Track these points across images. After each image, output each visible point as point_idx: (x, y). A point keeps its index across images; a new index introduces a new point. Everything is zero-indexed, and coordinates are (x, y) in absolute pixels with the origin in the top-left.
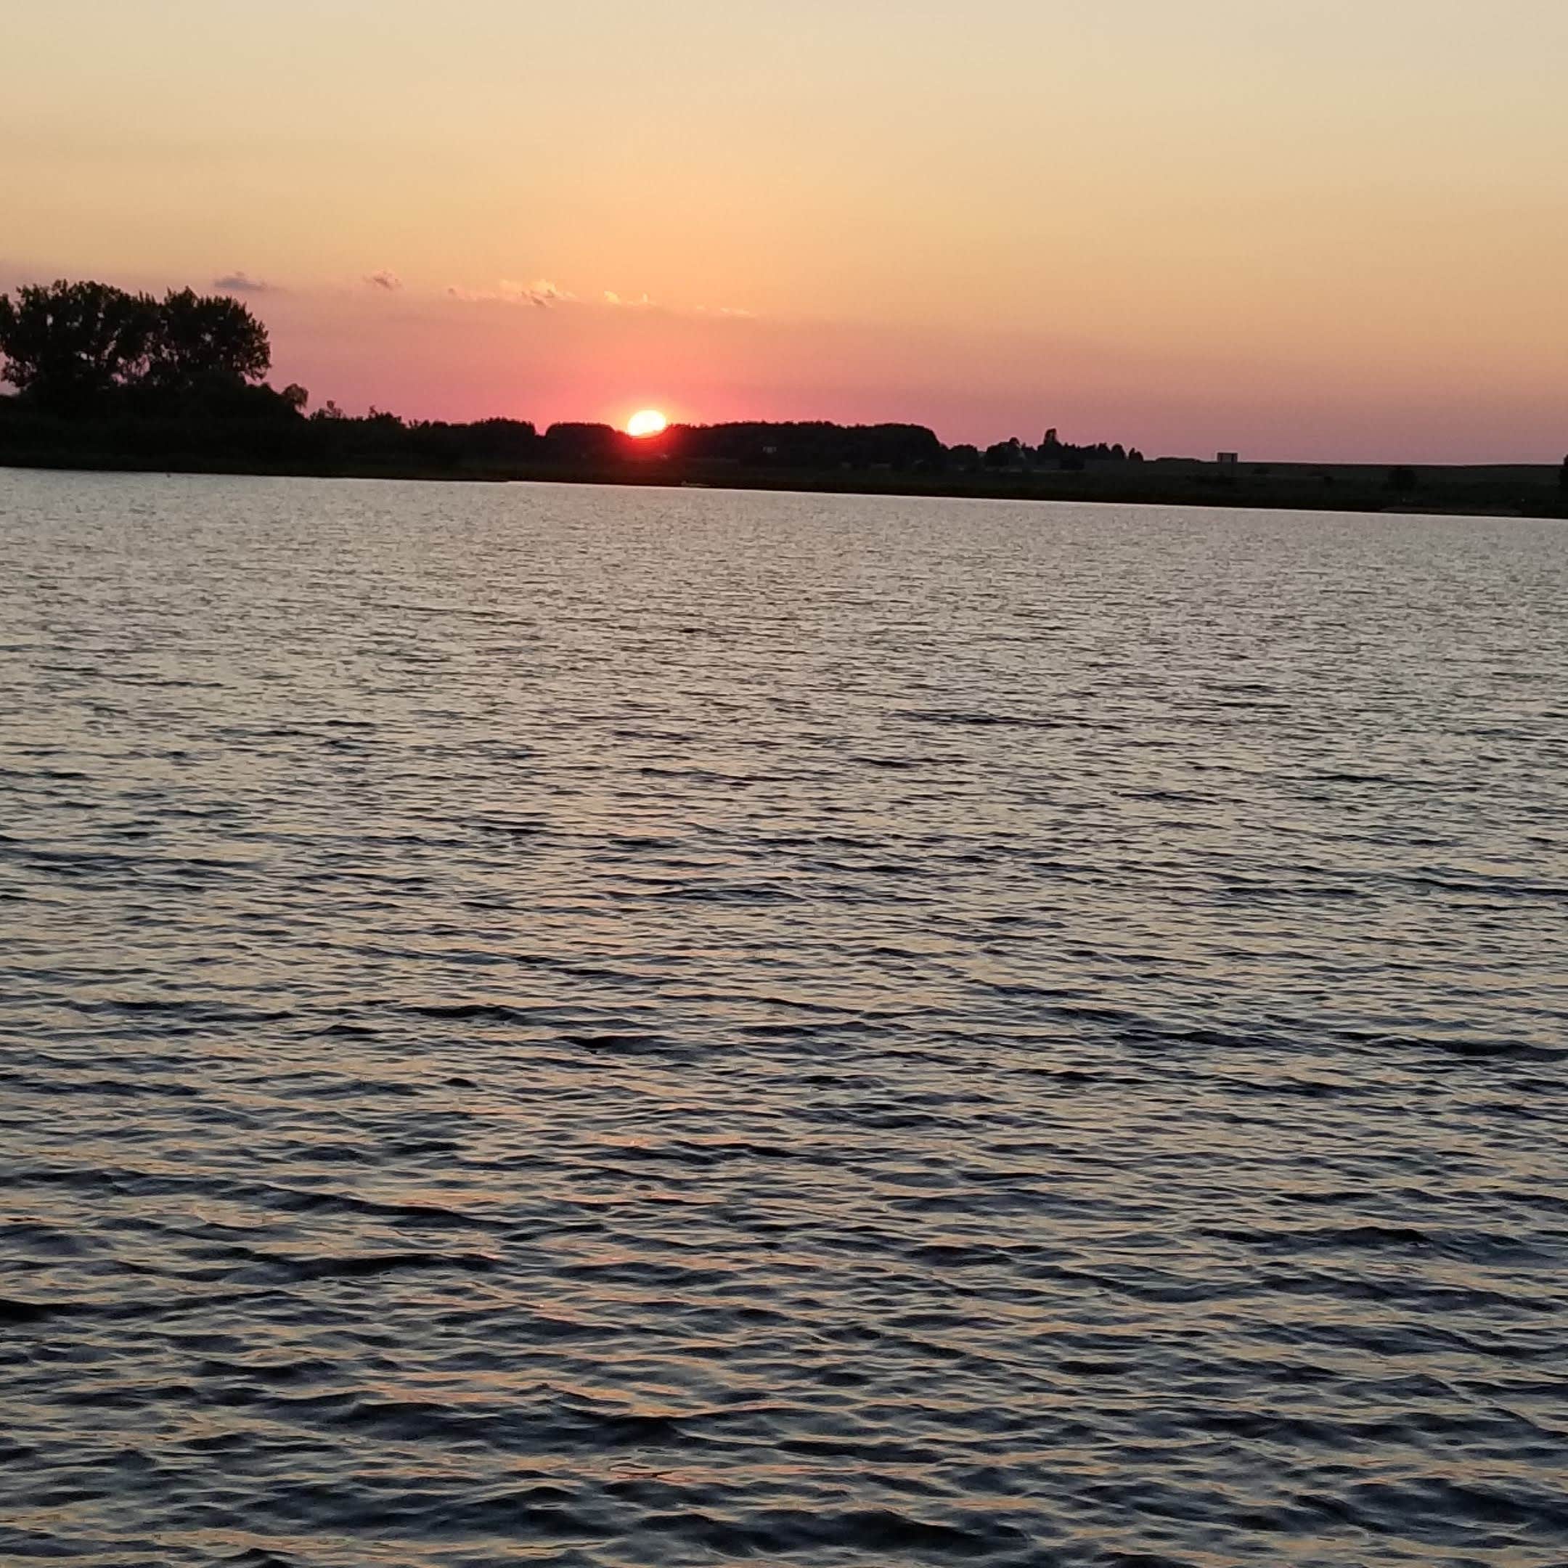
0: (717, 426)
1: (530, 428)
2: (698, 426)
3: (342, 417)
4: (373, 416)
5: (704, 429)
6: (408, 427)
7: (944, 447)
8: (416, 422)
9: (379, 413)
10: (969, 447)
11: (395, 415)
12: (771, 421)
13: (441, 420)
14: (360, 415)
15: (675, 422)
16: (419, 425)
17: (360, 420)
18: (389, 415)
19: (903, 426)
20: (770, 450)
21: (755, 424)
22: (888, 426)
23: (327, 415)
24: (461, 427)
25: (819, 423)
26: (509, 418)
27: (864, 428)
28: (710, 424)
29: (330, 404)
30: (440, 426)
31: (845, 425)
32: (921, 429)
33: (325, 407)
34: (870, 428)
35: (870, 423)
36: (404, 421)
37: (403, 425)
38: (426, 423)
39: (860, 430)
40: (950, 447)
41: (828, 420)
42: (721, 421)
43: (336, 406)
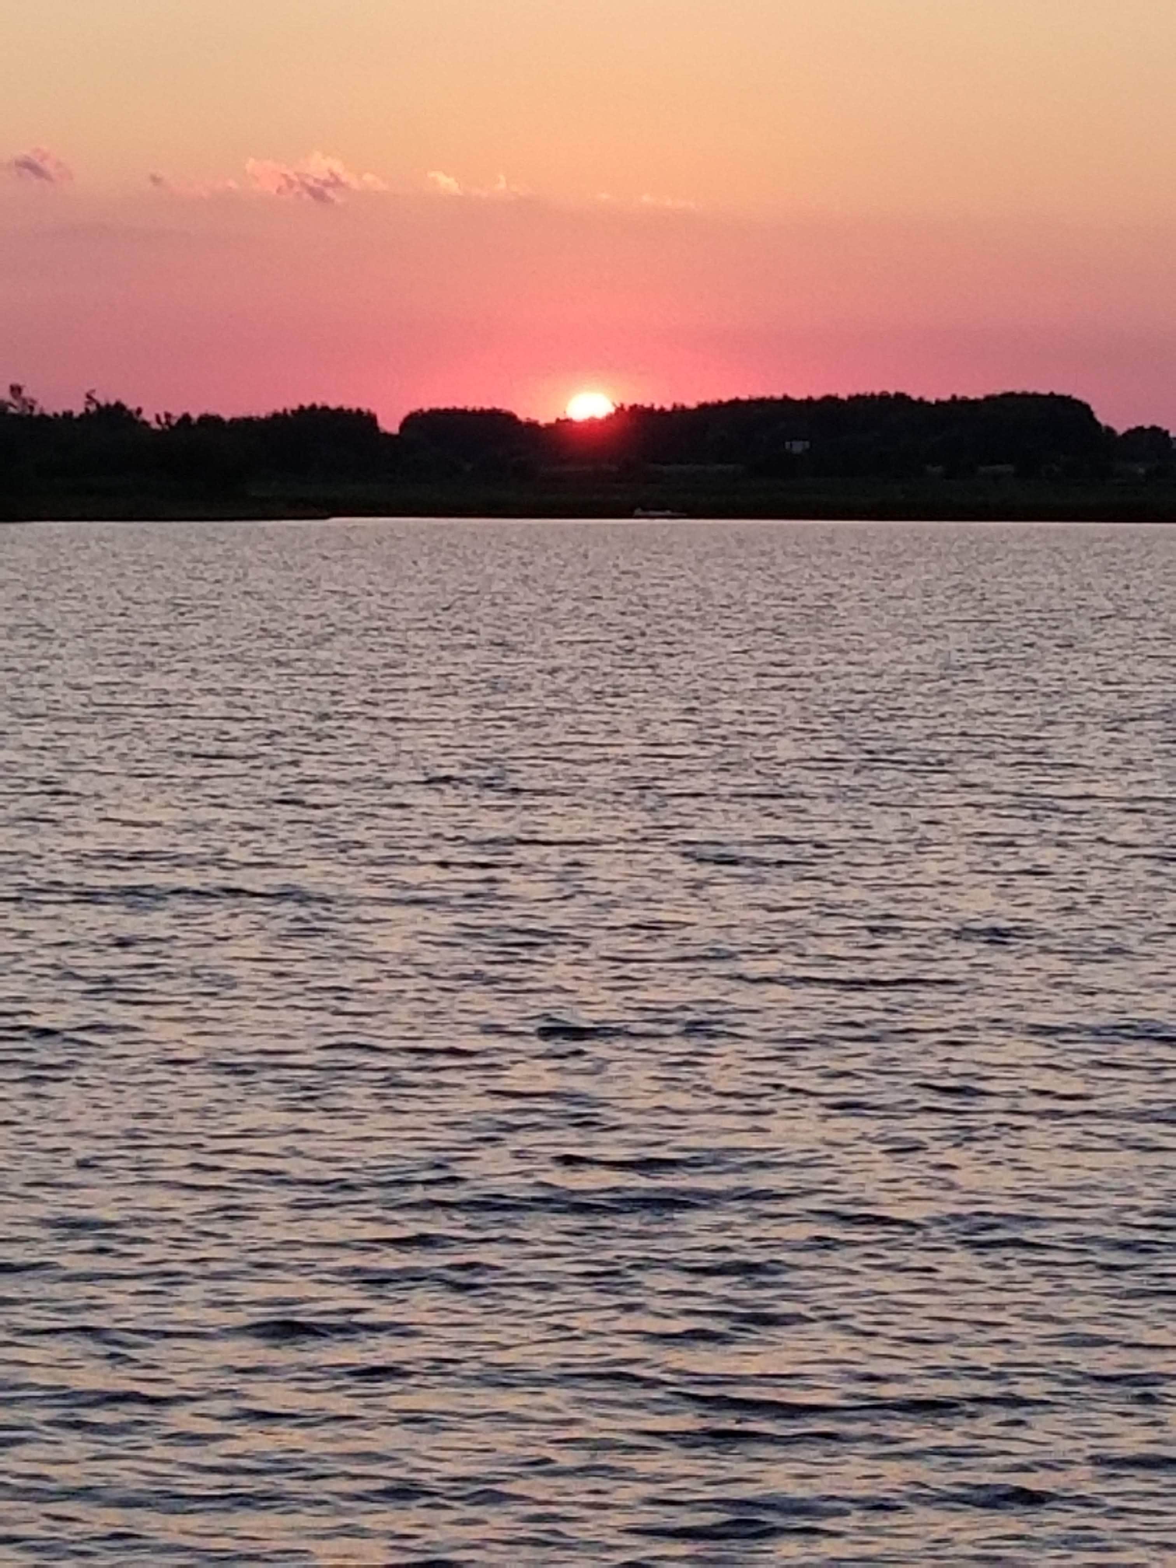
0: (703, 407)
1: (370, 420)
2: (668, 407)
3: (36, 412)
4: (92, 408)
5: (680, 412)
6: (155, 426)
7: (1110, 430)
8: (168, 416)
9: (103, 403)
10: (1155, 429)
11: (131, 406)
12: (798, 394)
13: (213, 411)
14: (67, 408)
15: (628, 403)
16: (174, 422)
17: (68, 415)
18: (119, 407)
19: (1035, 396)
20: (798, 447)
21: (772, 401)
22: (1009, 396)
23: (12, 410)
24: (247, 424)
25: (884, 397)
26: (333, 405)
27: (965, 402)
28: (691, 404)
29: (16, 390)
30: (210, 422)
31: (931, 398)
32: (1066, 401)
33: (7, 397)
34: (976, 402)
35: (975, 392)
36: (148, 416)
37: (146, 423)
38: (186, 418)
39: (957, 405)
40: (1120, 430)
41: (901, 390)
42: (710, 398)
43: (25, 394)
